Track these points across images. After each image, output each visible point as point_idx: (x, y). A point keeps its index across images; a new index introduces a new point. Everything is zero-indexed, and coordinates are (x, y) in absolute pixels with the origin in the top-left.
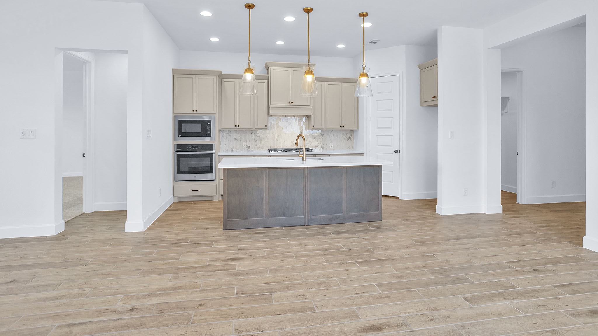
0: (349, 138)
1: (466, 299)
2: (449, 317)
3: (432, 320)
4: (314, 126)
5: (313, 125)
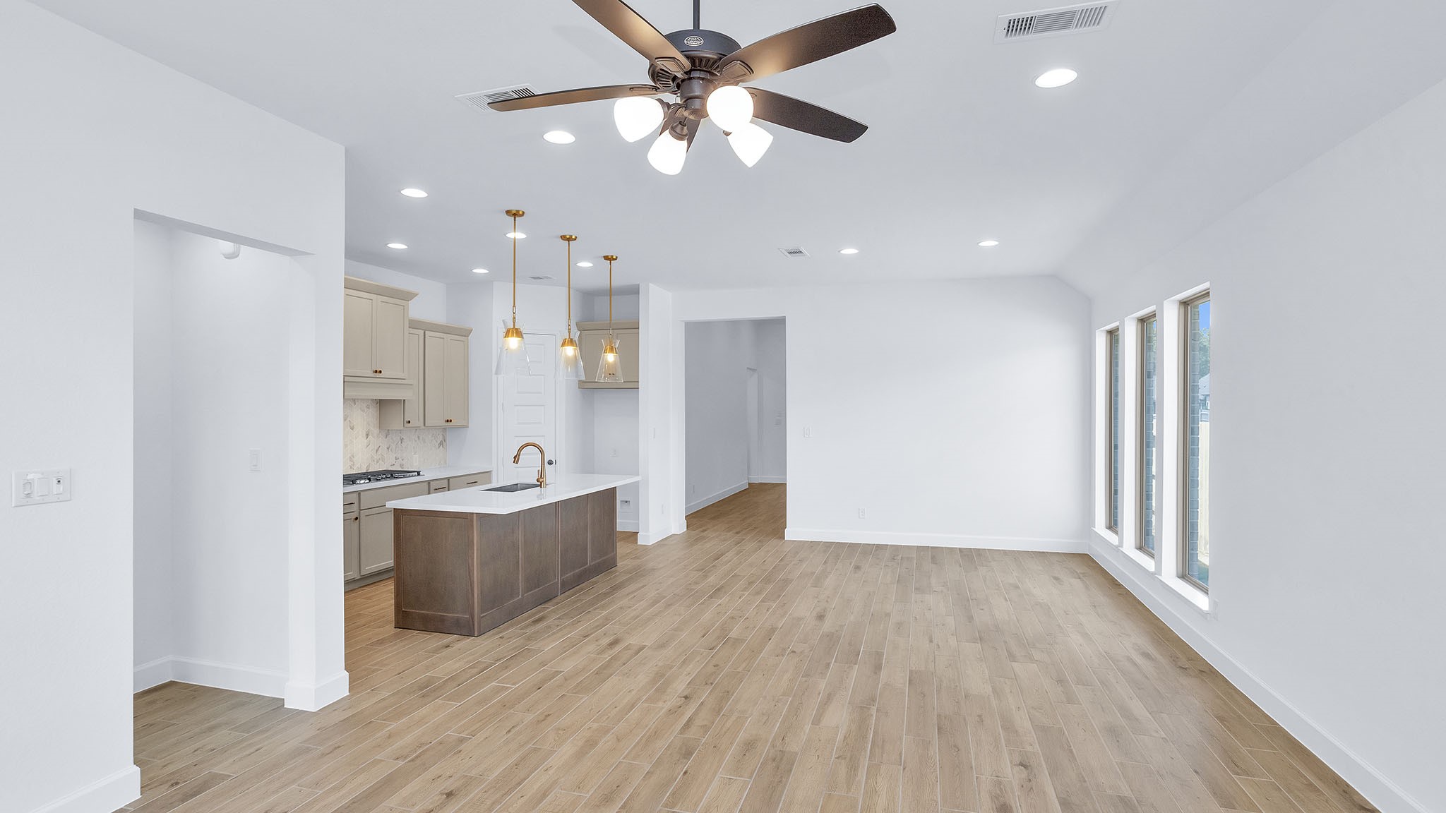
0: (441, 444)
4: (409, 422)
5: (407, 419)
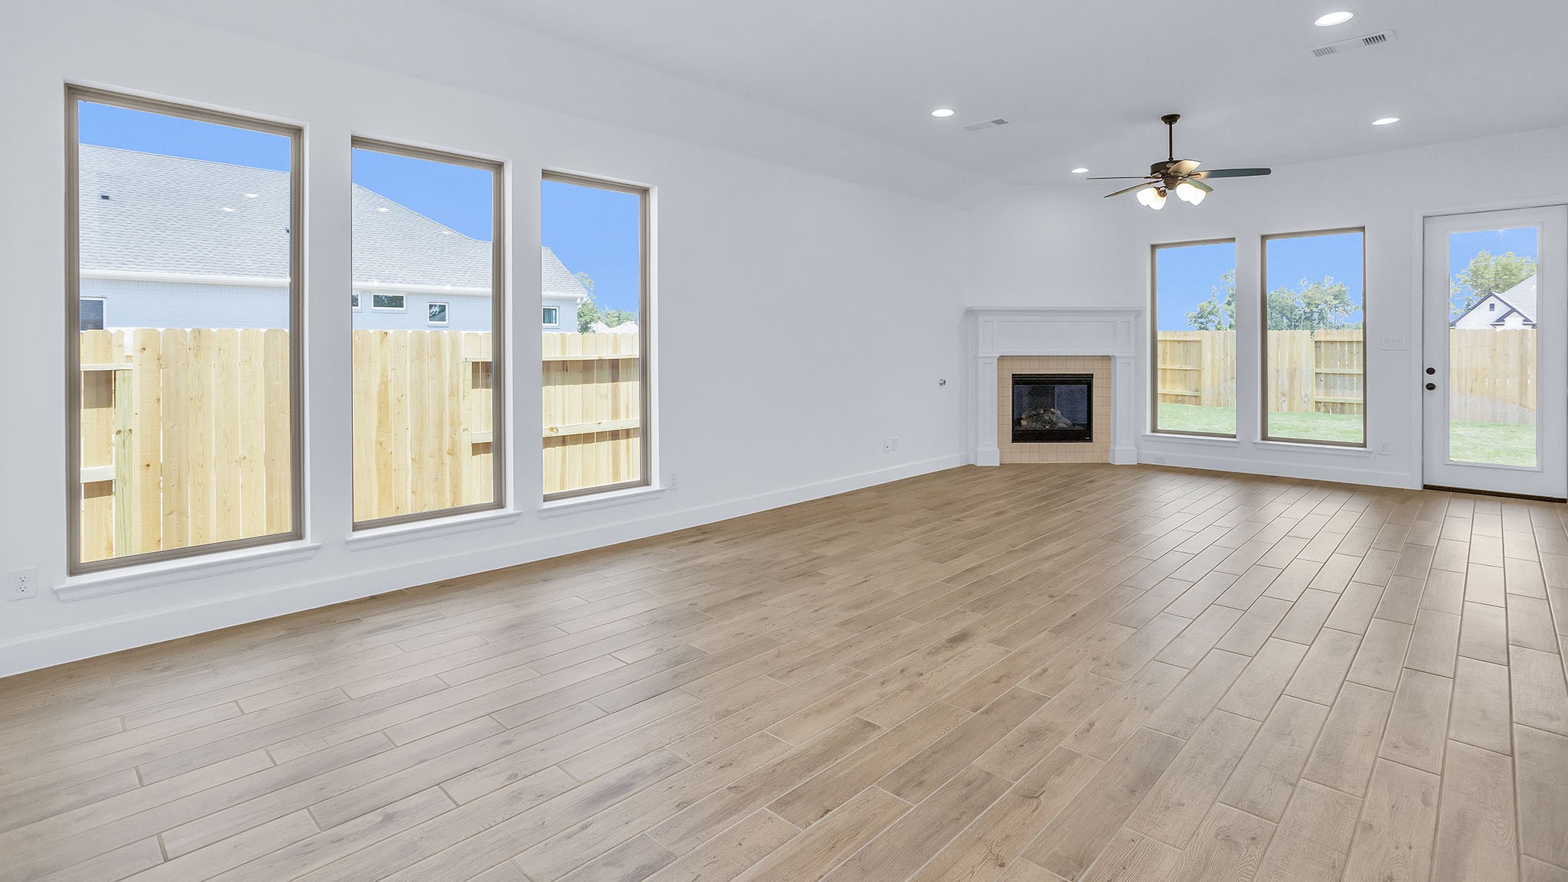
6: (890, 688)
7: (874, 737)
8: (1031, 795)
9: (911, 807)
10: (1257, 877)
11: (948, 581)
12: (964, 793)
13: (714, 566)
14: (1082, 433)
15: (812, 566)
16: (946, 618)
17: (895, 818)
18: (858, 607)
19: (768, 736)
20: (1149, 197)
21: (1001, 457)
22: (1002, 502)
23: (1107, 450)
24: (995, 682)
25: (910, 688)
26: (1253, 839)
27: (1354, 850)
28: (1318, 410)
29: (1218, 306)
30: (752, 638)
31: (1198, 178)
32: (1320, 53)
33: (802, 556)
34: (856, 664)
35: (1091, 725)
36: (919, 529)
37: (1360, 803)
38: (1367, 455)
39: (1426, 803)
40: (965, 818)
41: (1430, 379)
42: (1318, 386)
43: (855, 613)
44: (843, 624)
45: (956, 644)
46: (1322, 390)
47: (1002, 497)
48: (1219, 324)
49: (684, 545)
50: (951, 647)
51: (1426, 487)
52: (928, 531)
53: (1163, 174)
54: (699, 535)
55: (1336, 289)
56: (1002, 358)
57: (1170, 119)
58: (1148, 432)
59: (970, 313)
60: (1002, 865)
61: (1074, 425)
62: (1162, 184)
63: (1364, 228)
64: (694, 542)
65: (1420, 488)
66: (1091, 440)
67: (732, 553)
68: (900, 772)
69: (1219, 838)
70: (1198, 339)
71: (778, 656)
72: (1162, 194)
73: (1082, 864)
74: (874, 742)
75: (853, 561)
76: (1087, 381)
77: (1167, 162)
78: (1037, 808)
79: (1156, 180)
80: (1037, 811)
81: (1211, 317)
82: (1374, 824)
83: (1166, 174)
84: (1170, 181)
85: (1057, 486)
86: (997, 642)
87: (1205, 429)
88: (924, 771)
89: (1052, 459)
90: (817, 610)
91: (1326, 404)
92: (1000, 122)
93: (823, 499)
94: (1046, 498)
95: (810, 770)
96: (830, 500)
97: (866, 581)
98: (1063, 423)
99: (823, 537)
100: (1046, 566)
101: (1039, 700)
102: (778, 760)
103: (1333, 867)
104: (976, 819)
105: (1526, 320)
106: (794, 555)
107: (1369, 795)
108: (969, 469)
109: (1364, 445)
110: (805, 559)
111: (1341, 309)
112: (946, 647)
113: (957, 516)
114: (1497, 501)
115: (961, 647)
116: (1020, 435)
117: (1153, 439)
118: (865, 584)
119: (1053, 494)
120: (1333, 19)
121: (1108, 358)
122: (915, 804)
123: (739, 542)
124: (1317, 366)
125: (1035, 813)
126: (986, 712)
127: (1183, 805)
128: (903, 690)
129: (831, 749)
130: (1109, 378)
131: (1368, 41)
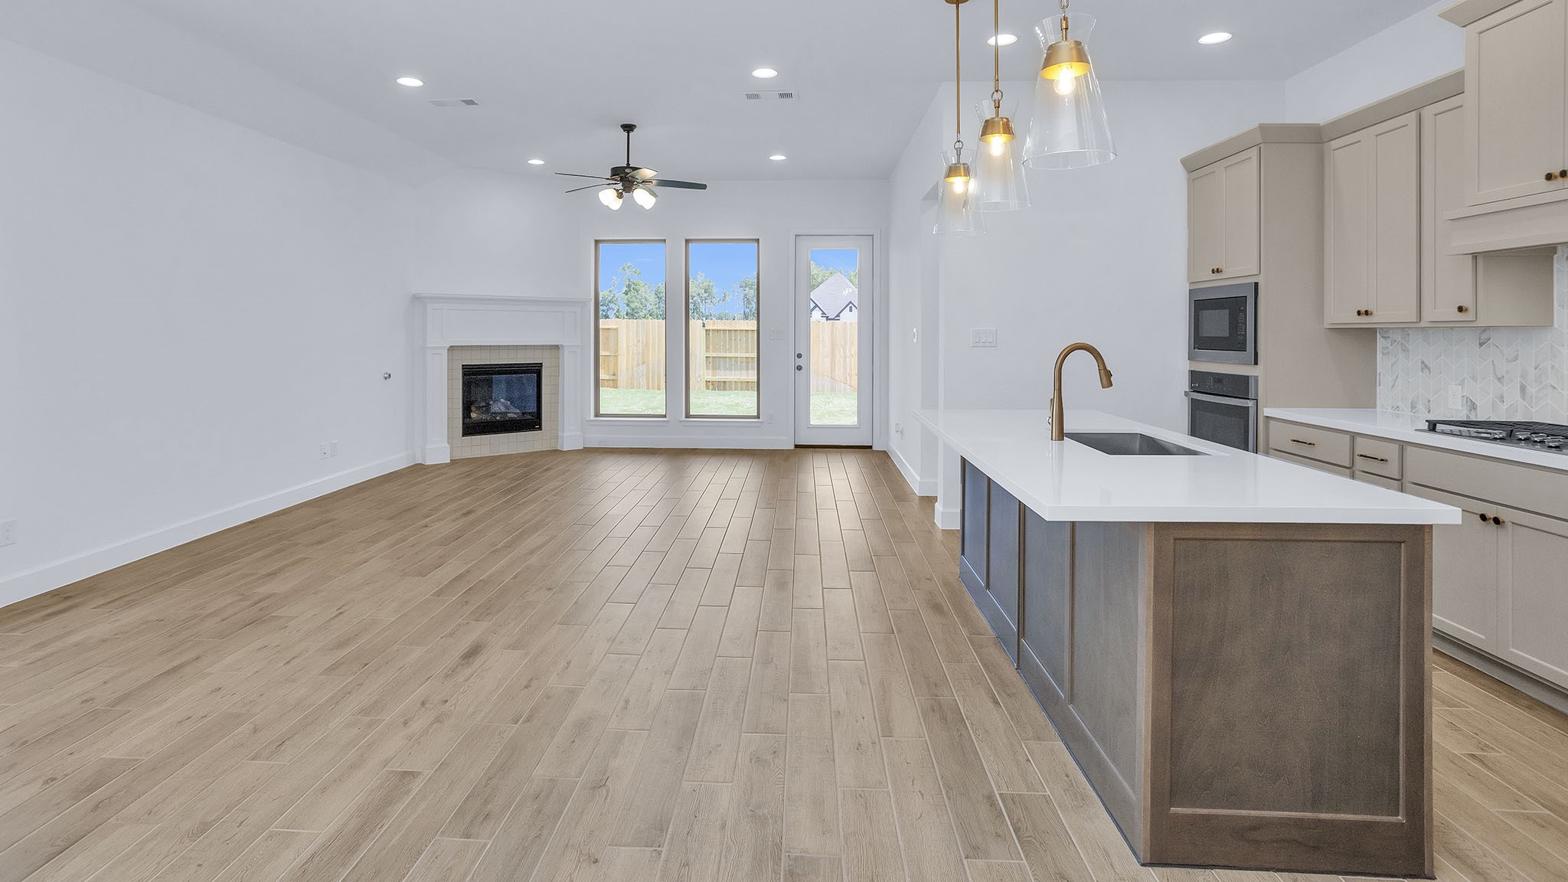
1: (413, 775)
2: (405, 723)
3: (423, 704)
6: (416, 726)
7: (417, 786)
8: (599, 785)
9: (485, 845)
10: (786, 781)
11: (439, 593)
12: (535, 807)
13: (104, 641)
14: (531, 422)
15: (261, 610)
16: (451, 635)
17: (473, 862)
18: (342, 644)
19: (279, 833)
20: (609, 197)
21: (451, 454)
22: (467, 500)
23: (557, 437)
24: (526, 687)
25: (438, 720)
26: (775, 752)
27: (835, 735)
28: (708, 388)
29: (617, 296)
30: (206, 720)
31: (650, 186)
32: (749, 96)
33: (241, 600)
34: (365, 711)
35: (627, 702)
36: (383, 543)
37: (828, 698)
38: (760, 424)
39: (862, 683)
40: (545, 832)
41: (800, 362)
42: (707, 369)
43: (341, 654)
44: (331, 669)
45: (471, 659)
46: (710, 371)
47: (463, 497)
48: (618, 311)
49: (36, 621)
50: (467, 663)
51: (797, 446)
52: (392, 545)
53: (622, 178)
54: (60, 602)
55: (706, 284)
56: (452, 348)
57: (628, 128)
58: (592, 417)
59: (416, 298)
60: (596, 861)
61: (523, 414)
62: (620, 186)
63: (758, 240)
64: (50, 615)
65: (792, 447)
66: (540, 429)
67: (130, 617)
68: (461, 812)
69: (753, 761)
70: (615, 327)
71: (255, 731)
72: (620, 196)
73: (662, 828)
74: (420, 790)
75: (315, 593)
76: (536, 370)
77: (626, 168)
78: (607, 795)
79: (614, 182)
80: (609, 798)
81: (611, 305)
82: (840, 710)
83: (624, 177)
84: (627, 184)
85: (516, 479)
86: (514, 646)
87: (625, 410)
88: (486, 802)
89: (504, 450)
90: (288, 663)
91: (713, 383)
92: (470, 103)
93: (246, 524)
94: (509, 491)
95: (352, 850)
96: (254, 525)
97: (340, 613)
98: (514, 413)
99: (264, 572)
100: (533, 560)
101: (573, 693)
102: (305, 854)
103: (828, 751)
104: (556, 829)
105: (823, 313)
106: (230, 601)
107: (832, 690)
108: (418, 469)
109: (758, 417)
110: (248, 603)
111: (708, 301)
112: (462, 665)
113: (424, 522)
114: (837, 452)
115: (479, 661)
116: (471, 429)
117: (595, 423)
118: (341, 616)
119: (515, 486)
120: (765, 73)
121: (557, 347)
122: (489, 838)
123: (134, 601)
124: (707, 351)
125: (608, 801)
126: (528, 720)
127: (720, 745)
128: (431, 724)
129: (371, 817)
130: (557, 367)
131: (782, 95)
